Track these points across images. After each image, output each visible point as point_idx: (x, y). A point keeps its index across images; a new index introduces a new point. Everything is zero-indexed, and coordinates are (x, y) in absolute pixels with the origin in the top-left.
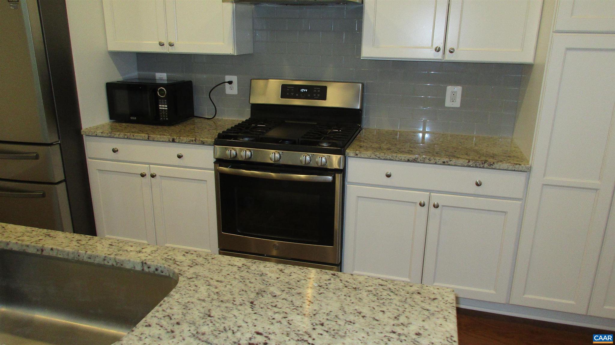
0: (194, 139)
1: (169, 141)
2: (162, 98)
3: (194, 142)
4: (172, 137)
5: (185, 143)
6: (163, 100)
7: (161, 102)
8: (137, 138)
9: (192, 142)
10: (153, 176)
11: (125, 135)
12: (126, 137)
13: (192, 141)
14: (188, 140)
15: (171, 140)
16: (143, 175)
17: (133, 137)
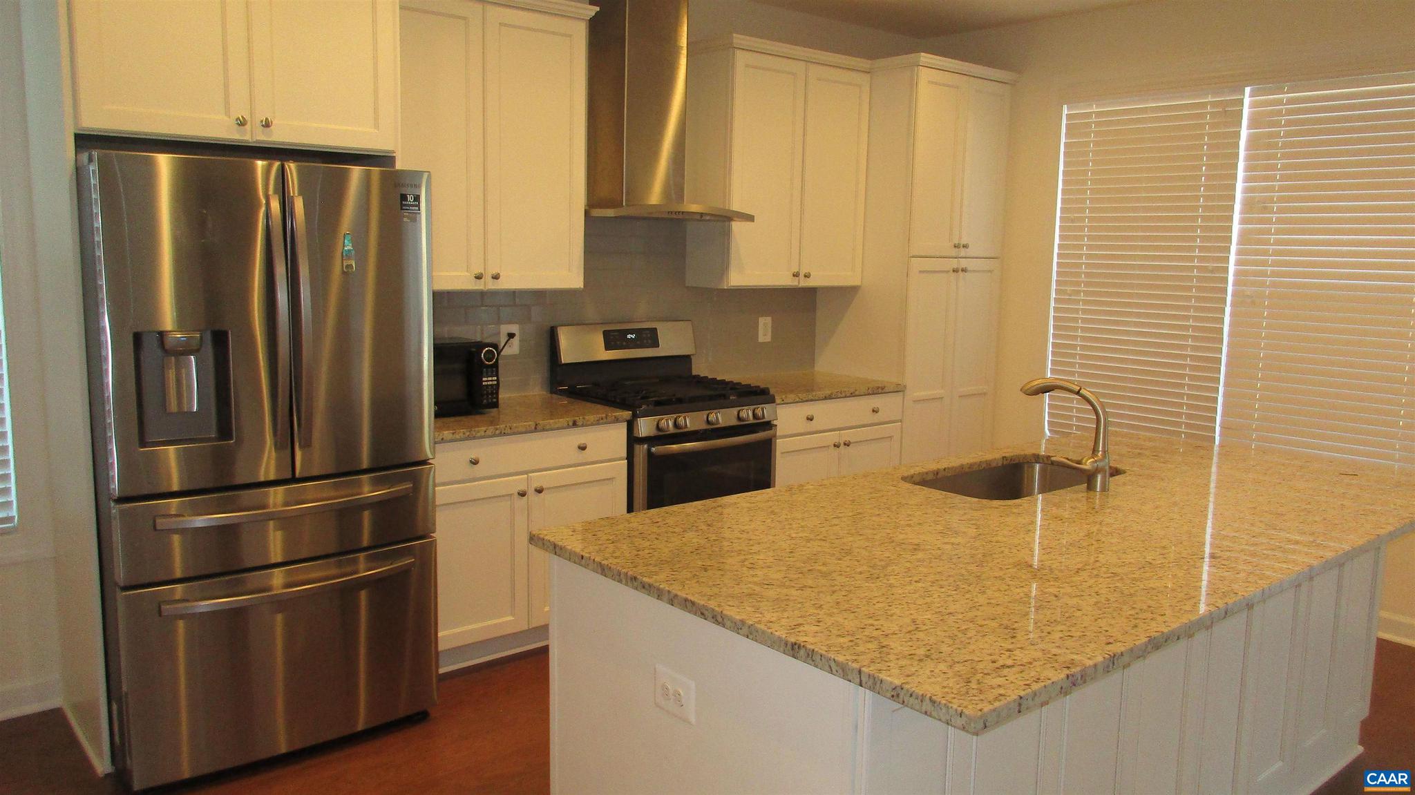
0: (604, 415)
1: (568, 427)
2: (489, 365)
3: (605, 420)
4: (573, 419)
5: (592, 424)
6: (489, 370)
7: (487, 373)
8: (516, 430)
9: (601, 421)
10: (539, 491)
11: (497, 429)
12: (498, 432)
13: (602, 419)
14: (597, 419)
15: (571, 424)
16: (522, 494)
17: (509, 431)
